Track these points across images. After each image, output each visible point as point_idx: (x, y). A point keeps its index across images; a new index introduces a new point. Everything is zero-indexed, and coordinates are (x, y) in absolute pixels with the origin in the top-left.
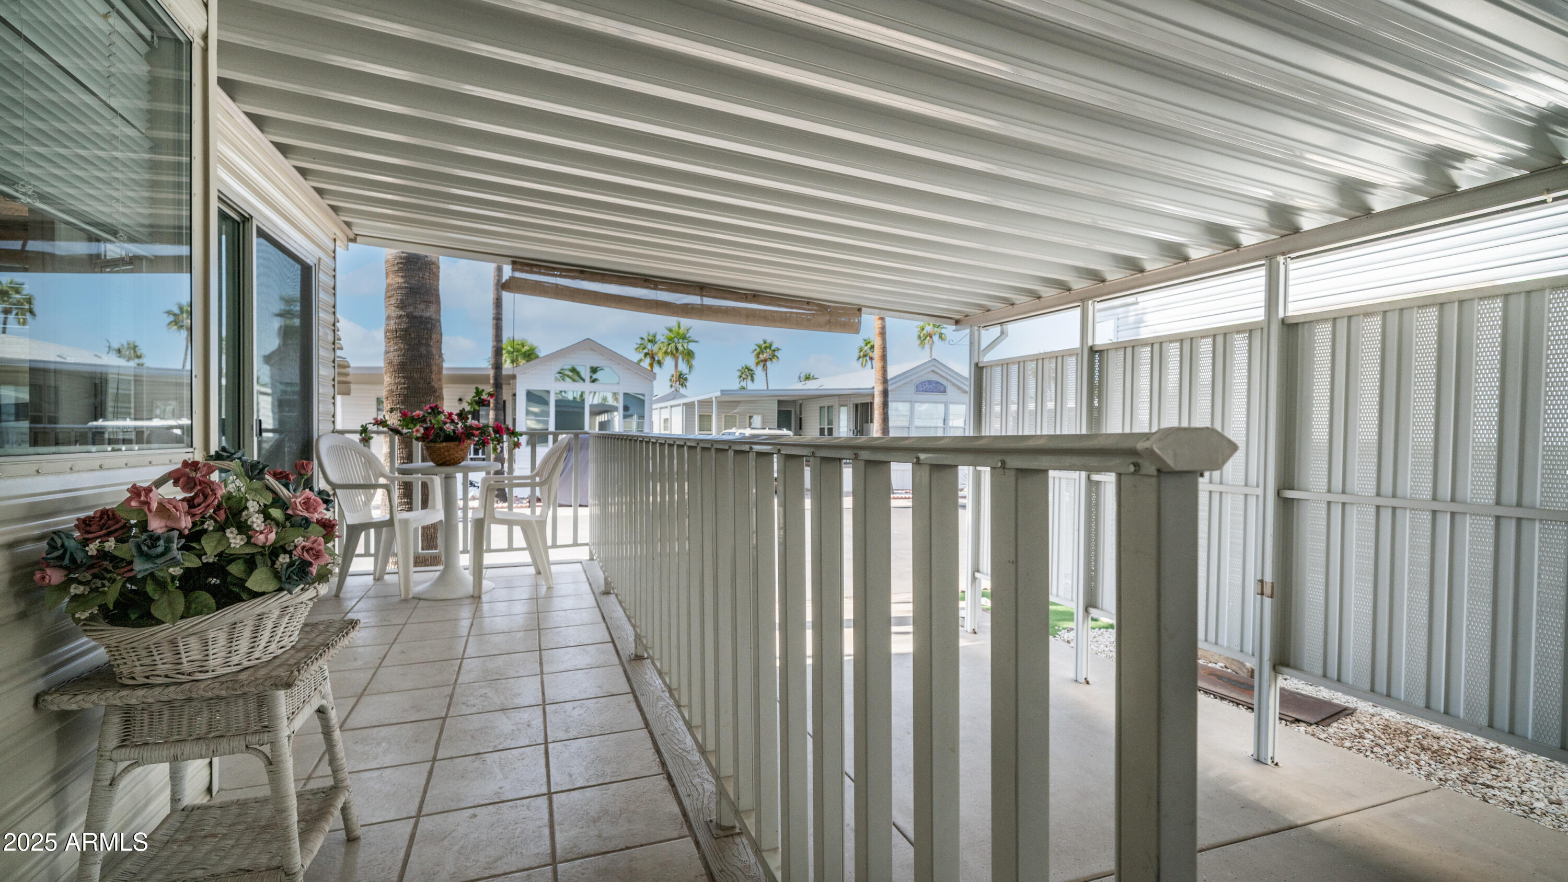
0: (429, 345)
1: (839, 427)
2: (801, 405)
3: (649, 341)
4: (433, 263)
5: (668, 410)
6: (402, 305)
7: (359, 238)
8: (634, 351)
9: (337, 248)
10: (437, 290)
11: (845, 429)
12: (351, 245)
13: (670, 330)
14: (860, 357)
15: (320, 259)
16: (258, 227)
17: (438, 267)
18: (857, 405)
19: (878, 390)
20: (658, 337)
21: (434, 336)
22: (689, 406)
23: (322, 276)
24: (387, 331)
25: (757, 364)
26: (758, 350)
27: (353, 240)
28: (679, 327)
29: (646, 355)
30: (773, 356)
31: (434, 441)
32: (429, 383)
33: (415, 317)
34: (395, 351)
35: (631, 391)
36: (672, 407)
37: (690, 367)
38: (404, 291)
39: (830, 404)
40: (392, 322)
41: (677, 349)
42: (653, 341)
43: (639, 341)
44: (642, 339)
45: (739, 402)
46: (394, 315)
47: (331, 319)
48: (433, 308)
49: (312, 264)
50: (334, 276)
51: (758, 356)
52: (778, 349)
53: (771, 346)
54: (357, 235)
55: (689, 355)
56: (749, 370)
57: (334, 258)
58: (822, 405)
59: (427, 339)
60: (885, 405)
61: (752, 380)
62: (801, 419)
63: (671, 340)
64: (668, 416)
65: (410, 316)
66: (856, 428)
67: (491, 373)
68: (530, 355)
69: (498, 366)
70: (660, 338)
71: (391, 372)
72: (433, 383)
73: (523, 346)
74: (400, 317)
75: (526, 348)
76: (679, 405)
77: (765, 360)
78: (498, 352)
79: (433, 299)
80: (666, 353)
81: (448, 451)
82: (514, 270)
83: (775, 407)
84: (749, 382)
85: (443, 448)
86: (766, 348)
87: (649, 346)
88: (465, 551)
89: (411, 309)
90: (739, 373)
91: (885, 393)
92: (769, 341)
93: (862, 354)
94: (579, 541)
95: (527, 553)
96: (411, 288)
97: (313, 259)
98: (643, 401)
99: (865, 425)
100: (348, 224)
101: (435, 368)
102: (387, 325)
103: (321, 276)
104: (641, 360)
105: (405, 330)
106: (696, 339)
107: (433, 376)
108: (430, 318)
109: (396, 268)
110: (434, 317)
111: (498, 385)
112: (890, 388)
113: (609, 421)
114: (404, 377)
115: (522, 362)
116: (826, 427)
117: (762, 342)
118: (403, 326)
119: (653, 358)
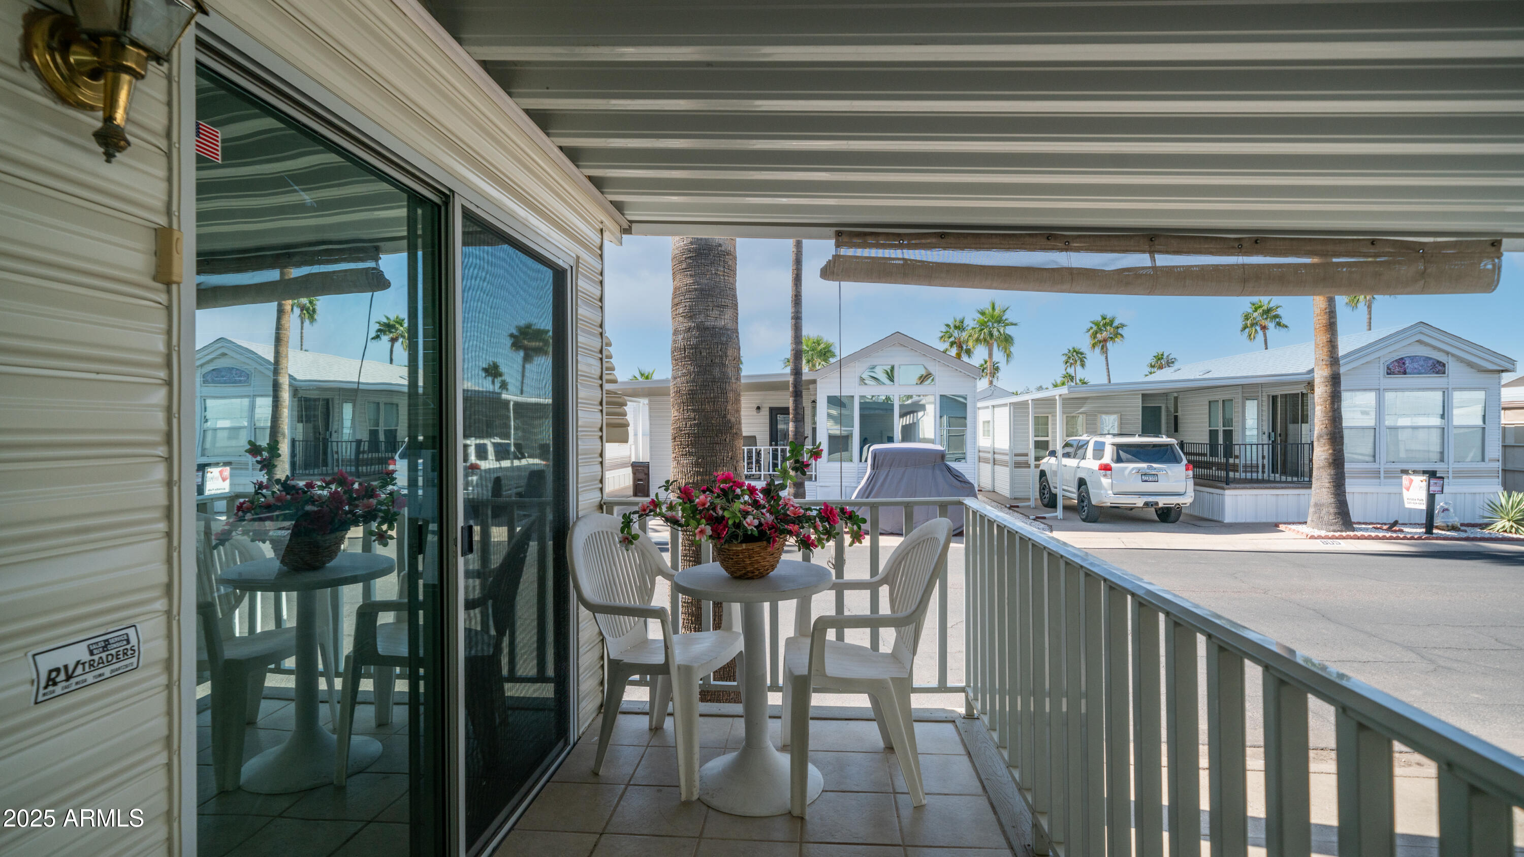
0: (724, 365)
1: (1244, 429)
2: (1176, 399)
3: (956, 327)
4: (728, 253)
5: (990, 410)
6: (691, 315)
7: (634, 226)
8: (938, 340)
9: (607, 245)
10: (734, 289)
11: (1255, 432)
12: (625, 237)
13: (983, 313)
14: (1245, 327)
15: (578, 257)
16: (463, 207)
17: (735, 258)
18: (1274, 398)
19: (1321, 375)
20: (966, 323)
21: (729, 353)
22: (1018, 409)
23: (582, 284)
24: (674, 350)
25: (1094, 346)
26: (1095, 328)
27: (627, 231)
28: (993, 308)
29: (952, 344)
30: (1117, 334)
31: (729, 541)
32: (725, 416)
33: (707, 329)
34: (684, 375)
35: (948, 392)
36: (994, 407)
37: (1008, 356)
38: (693, 295)
39: (1227, 397)
40: (680, 337)
41: (991, 335)
42: (960, 327)
43: (944, 329)
44: (948, 325)
45: (1086, 398)
46: (682, 328)
47: (596, 343)
48: (728, 313)
49: (566, 266)
50: (601, 282)
51: (1094, 335)
52: (1122, 326)
53: (1111, 323)
54: (631, 222)
55: (1007, 340)
56: (1077, 353)
57: (601, 256)
58: (1212, 398)
59: (721, 357)
60: (1335, 397)
61: (1083, 365)
62: (1176, 418)
63: (983, 325)
64: (989, 418)
65: (702, 328)
66: (1274, 429)
67: (791, 379)
68: (826, 353)
69: (797, 372)
70: (970, 323)
71: (679, 404)
72: (729, 417)
73: (819, 344)
74: (689, 330)
75: (822, 346)
76: (1005, 405)
77: (1105, 341)
78: (798, 355)
79: (729, 302)
80: (978, 340)
81: (750, 557)
82: (838, 245)
83: (1138, 403)
84: (1079, 368)
85: (742, 552)
86: (1105, 325)
87: (956, 333)
88: (775, 688)
89: (701, 318)
90: (1064, 358)
91: (1335, 380)
92: (1109, 316)
93: (1249, 322)
94: (950, 684)
95: (875, 725)
96: (702, 290)
97: (568, 259)
98: (965, 405)
99: (1291, 427)
100: (619, 207)
101: (731, 395)
102: (675, 341)
103: (580, 283)
104: (947, 350)
105: (695, 347)
106: (1014, 322)
107: (729, 407)
108: (724, 328)
109: (684, 266)
110: (729, 326)
111: (797, 395)
112: (1342, 370)
113: (914, 424)
114: (694, 411)
115: (817, 361)
116: (1221, 429)
117: (1100, 319)
118: (693, 341)
119: (960, 347)
